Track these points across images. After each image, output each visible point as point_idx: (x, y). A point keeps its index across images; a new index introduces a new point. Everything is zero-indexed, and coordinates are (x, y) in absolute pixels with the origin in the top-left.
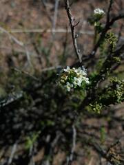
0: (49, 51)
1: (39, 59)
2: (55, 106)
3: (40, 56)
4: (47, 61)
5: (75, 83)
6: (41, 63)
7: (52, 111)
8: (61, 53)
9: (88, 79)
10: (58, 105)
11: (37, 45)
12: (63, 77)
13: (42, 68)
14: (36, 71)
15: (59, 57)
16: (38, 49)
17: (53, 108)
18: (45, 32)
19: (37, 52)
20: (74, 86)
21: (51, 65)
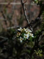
0: (12, 16)
1: (5, 21)
2: (16, 52)
3: (6, 19)
4: (11, 23)
5: (25, 37)
6: (6, 24)
7: (14, 55)
8: (19, 18)
9: (32, 34)
10: (18, 51)
11: (4, 12)
12: (17, 34)
13: (7, 27)
14: (3, 29)
15: (18, 20)
16: (5, 15)
17: (15, 54)
18: (9, 4)
19: (4, 17)
20: (24, 39)
21: (13, 25)
